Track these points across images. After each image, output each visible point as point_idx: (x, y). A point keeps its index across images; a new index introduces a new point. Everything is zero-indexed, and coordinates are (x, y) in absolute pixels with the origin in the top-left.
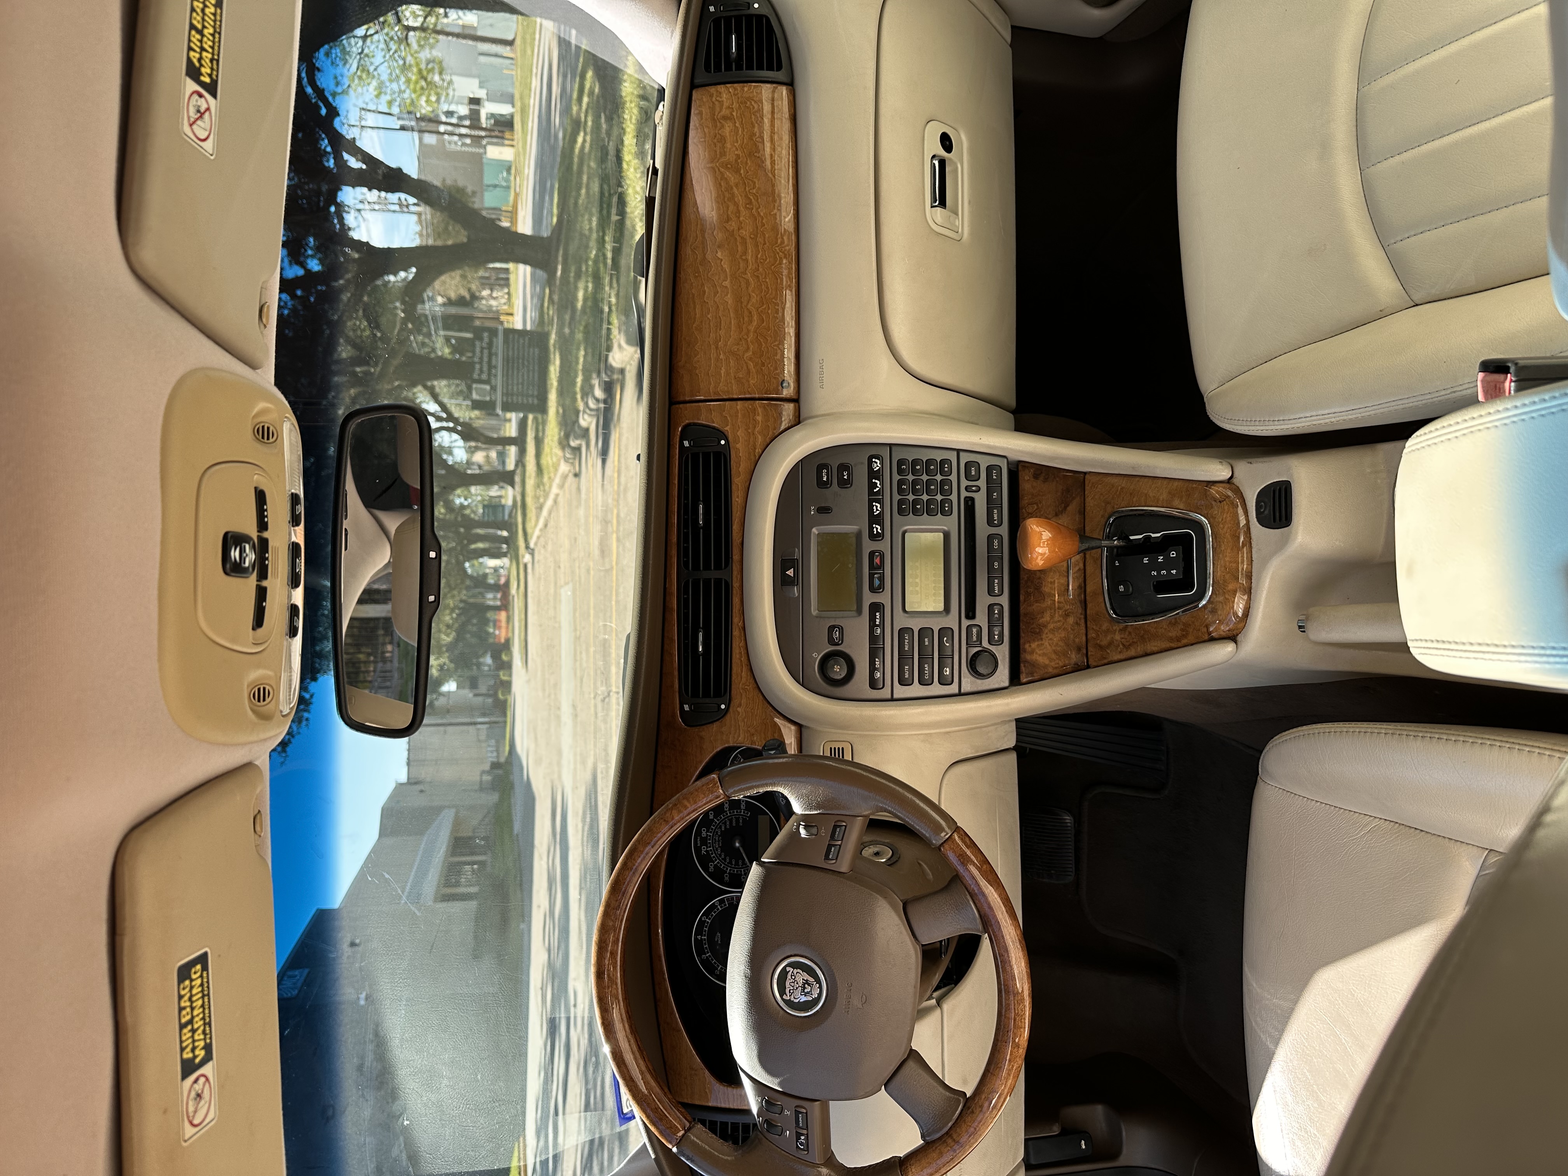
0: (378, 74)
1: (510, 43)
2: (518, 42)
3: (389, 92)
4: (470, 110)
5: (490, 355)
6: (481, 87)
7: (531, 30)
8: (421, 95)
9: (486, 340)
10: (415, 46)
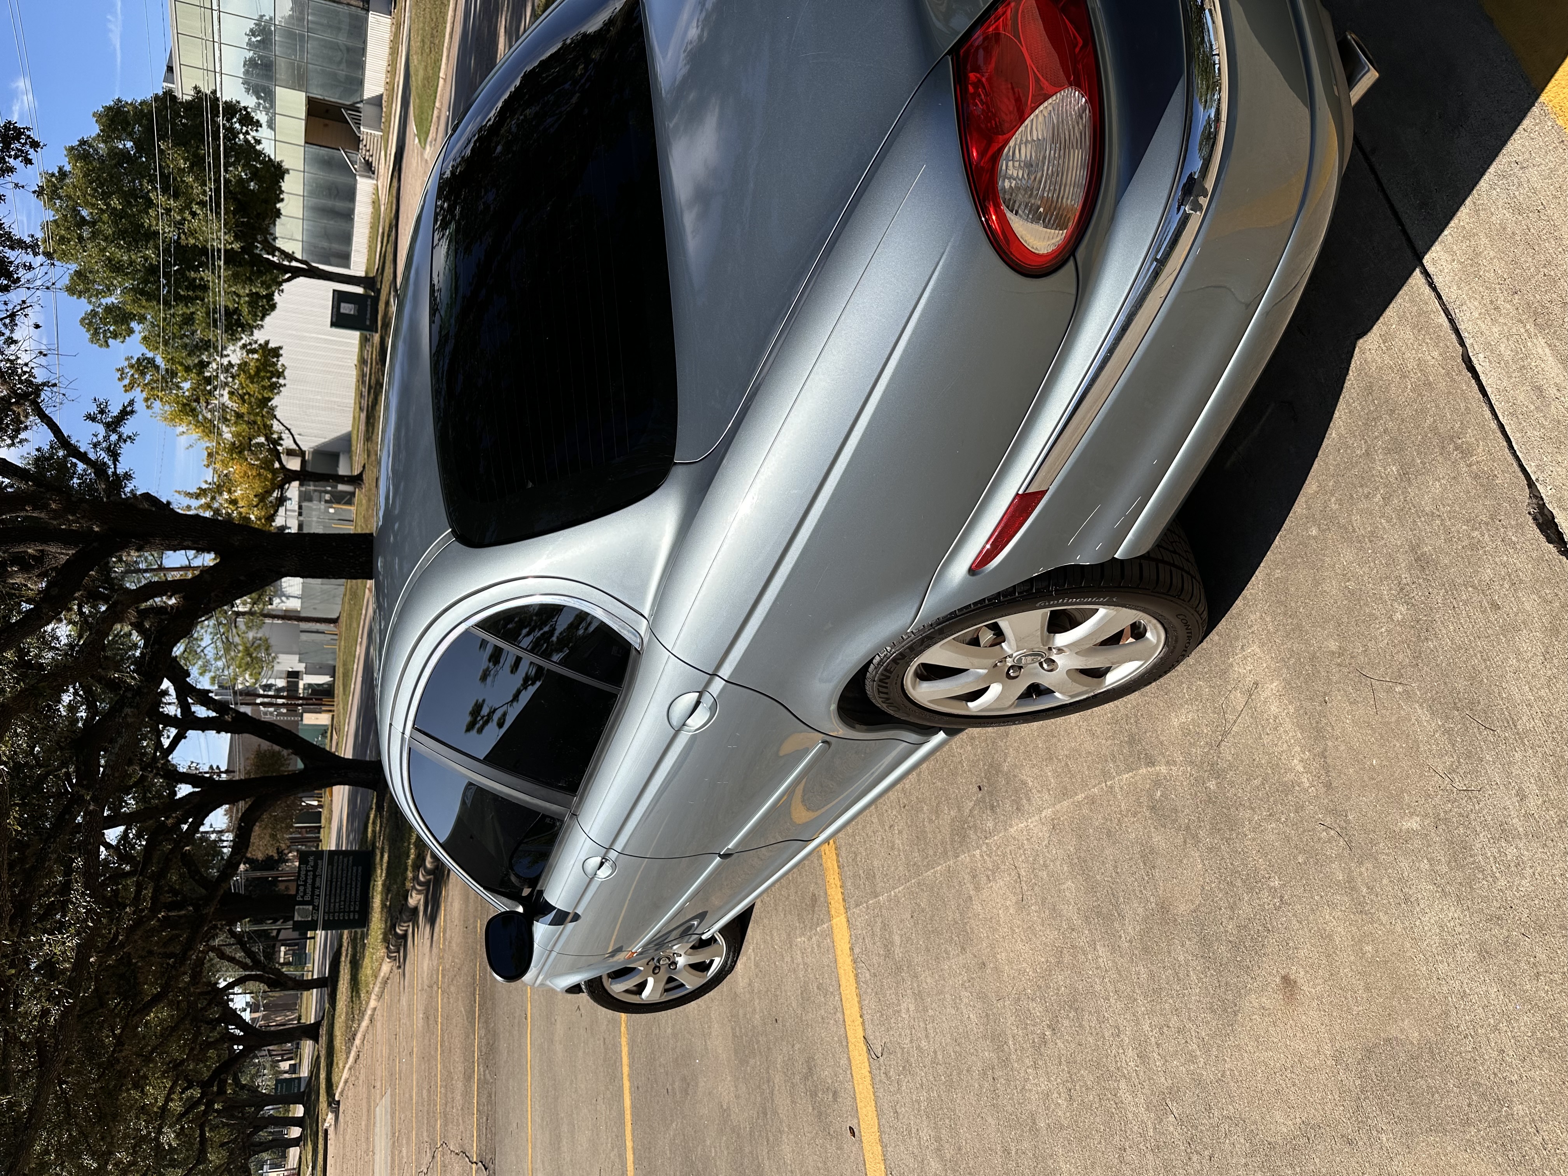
0: (205, 655)
1: (334, 621)
2: (343, 620)
3: (213, 669)
4: (288, 682)
5: (315, 877)
6: (300, 661)
7: (357, 608)
8: (246, 670)
9: (312, 863)
10: (242, 627)
